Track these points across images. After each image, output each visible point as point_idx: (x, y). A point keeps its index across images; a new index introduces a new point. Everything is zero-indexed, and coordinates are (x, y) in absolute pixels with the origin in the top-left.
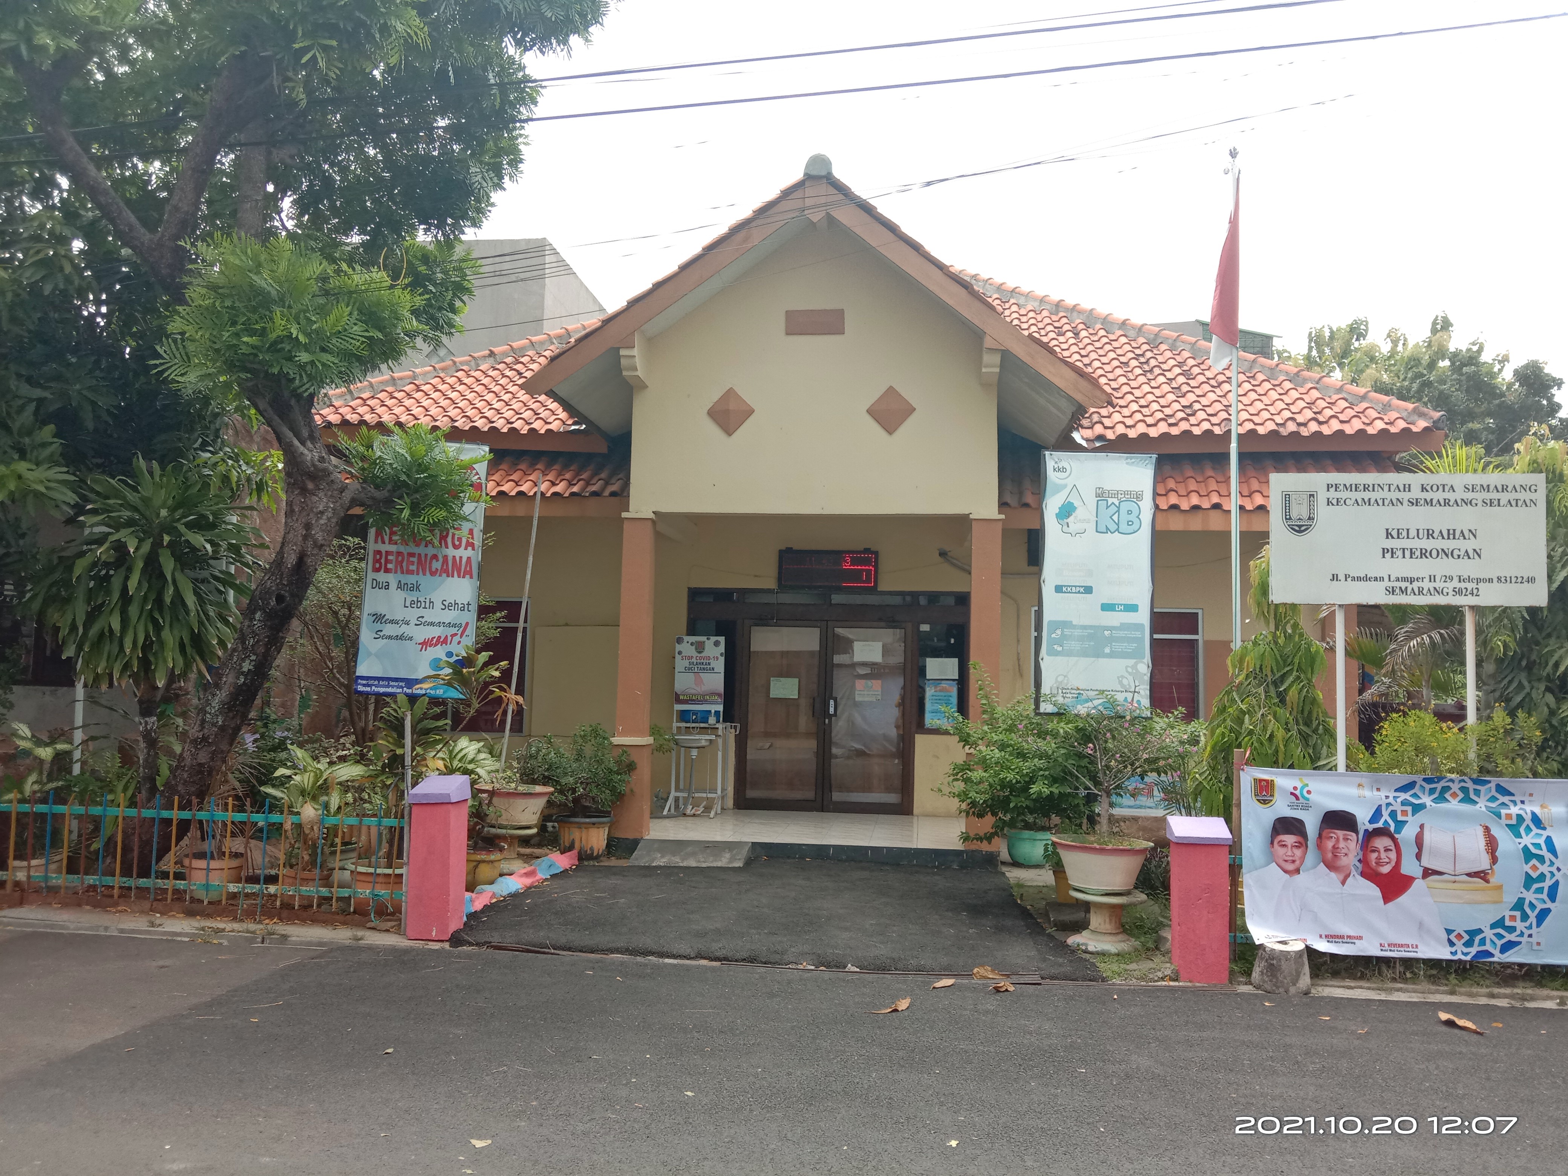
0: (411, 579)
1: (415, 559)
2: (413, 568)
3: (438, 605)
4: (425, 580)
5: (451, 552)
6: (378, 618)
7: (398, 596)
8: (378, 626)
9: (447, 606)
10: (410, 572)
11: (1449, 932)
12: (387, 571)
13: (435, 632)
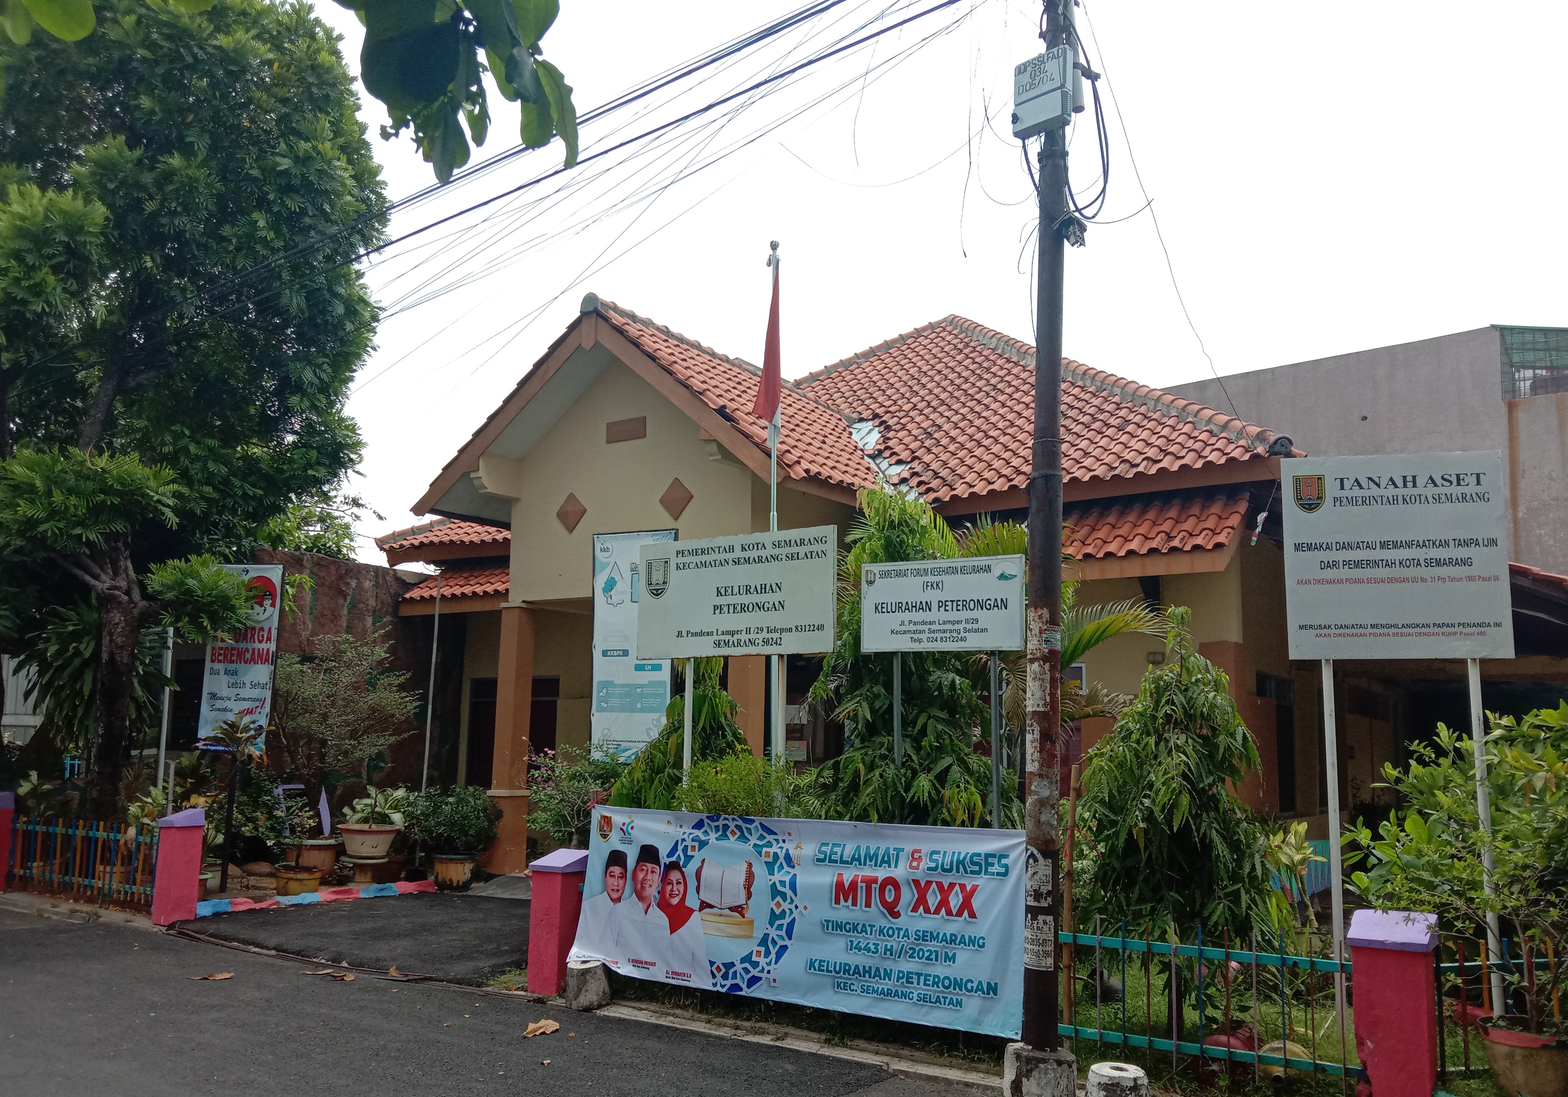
0: (232, 667)
1: (235, 652)
2: (234, 658)
3: (248, 686)
4: (241, 667)
5: (257, 645)
6: (213, 696)
7: (224, 679)
8: (213, 702)
9: (254, 686)
10: (232, 662)
11: (712, 963)
12: (220, 661)
13: (246, 705)
